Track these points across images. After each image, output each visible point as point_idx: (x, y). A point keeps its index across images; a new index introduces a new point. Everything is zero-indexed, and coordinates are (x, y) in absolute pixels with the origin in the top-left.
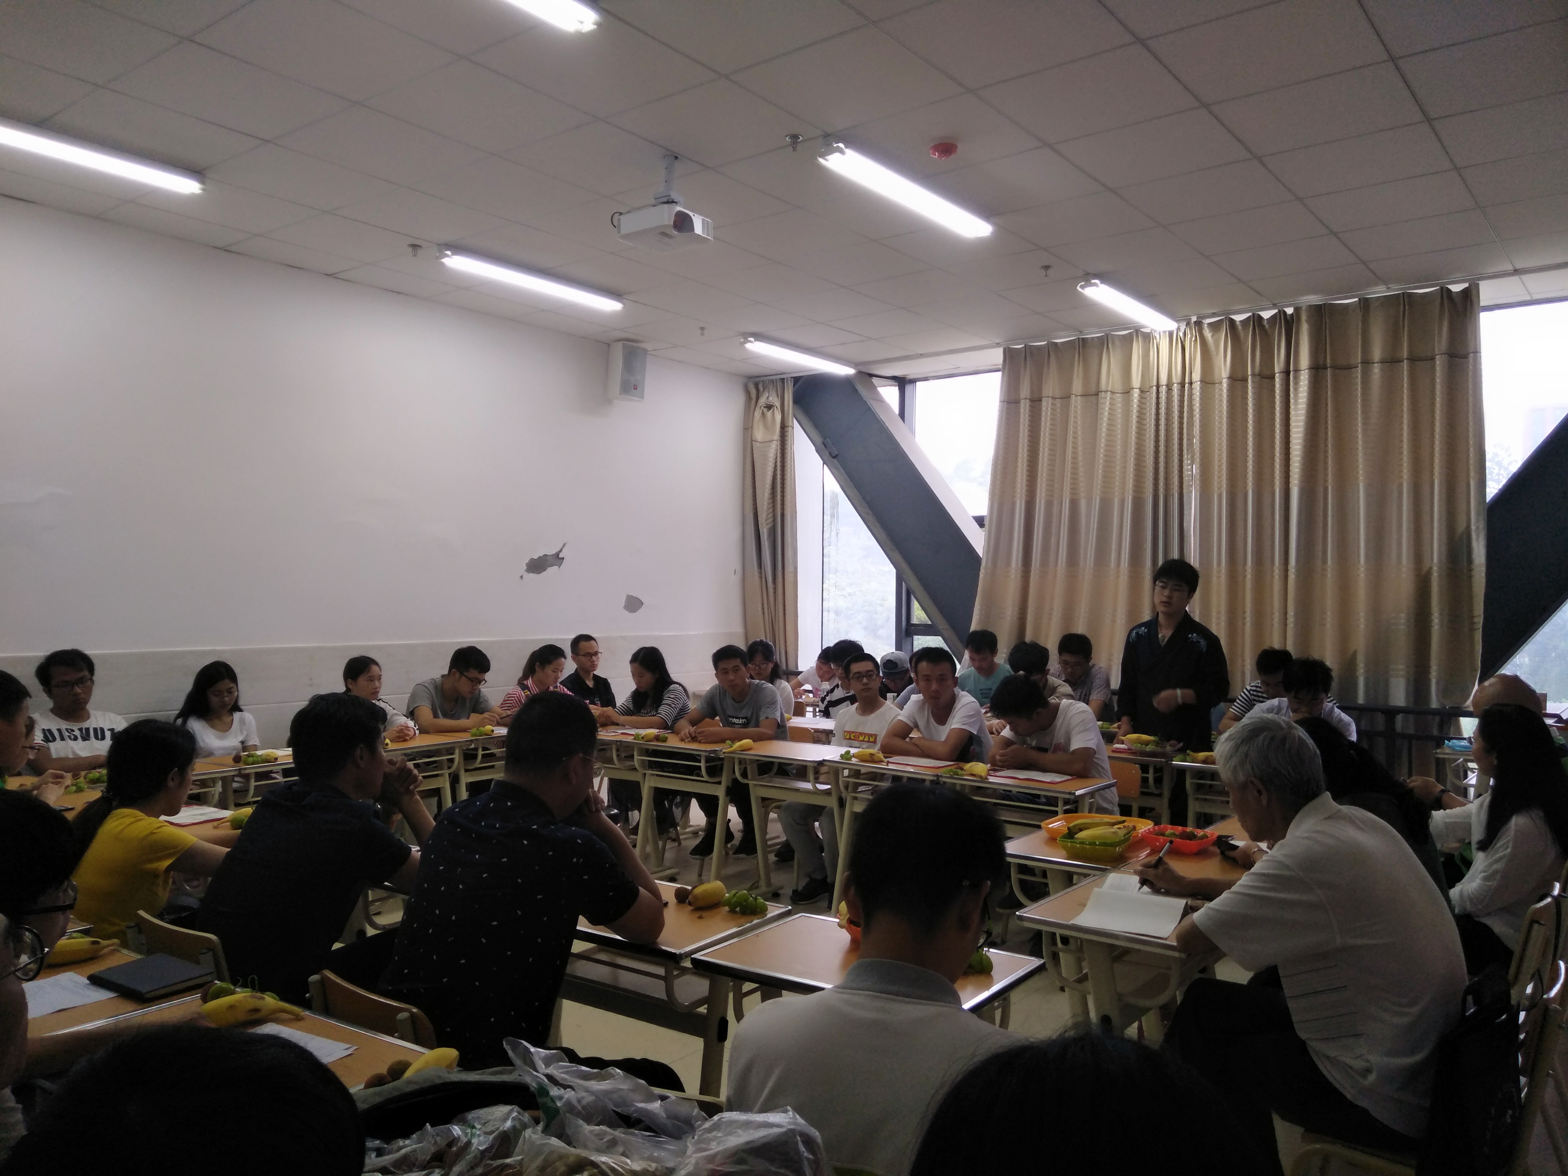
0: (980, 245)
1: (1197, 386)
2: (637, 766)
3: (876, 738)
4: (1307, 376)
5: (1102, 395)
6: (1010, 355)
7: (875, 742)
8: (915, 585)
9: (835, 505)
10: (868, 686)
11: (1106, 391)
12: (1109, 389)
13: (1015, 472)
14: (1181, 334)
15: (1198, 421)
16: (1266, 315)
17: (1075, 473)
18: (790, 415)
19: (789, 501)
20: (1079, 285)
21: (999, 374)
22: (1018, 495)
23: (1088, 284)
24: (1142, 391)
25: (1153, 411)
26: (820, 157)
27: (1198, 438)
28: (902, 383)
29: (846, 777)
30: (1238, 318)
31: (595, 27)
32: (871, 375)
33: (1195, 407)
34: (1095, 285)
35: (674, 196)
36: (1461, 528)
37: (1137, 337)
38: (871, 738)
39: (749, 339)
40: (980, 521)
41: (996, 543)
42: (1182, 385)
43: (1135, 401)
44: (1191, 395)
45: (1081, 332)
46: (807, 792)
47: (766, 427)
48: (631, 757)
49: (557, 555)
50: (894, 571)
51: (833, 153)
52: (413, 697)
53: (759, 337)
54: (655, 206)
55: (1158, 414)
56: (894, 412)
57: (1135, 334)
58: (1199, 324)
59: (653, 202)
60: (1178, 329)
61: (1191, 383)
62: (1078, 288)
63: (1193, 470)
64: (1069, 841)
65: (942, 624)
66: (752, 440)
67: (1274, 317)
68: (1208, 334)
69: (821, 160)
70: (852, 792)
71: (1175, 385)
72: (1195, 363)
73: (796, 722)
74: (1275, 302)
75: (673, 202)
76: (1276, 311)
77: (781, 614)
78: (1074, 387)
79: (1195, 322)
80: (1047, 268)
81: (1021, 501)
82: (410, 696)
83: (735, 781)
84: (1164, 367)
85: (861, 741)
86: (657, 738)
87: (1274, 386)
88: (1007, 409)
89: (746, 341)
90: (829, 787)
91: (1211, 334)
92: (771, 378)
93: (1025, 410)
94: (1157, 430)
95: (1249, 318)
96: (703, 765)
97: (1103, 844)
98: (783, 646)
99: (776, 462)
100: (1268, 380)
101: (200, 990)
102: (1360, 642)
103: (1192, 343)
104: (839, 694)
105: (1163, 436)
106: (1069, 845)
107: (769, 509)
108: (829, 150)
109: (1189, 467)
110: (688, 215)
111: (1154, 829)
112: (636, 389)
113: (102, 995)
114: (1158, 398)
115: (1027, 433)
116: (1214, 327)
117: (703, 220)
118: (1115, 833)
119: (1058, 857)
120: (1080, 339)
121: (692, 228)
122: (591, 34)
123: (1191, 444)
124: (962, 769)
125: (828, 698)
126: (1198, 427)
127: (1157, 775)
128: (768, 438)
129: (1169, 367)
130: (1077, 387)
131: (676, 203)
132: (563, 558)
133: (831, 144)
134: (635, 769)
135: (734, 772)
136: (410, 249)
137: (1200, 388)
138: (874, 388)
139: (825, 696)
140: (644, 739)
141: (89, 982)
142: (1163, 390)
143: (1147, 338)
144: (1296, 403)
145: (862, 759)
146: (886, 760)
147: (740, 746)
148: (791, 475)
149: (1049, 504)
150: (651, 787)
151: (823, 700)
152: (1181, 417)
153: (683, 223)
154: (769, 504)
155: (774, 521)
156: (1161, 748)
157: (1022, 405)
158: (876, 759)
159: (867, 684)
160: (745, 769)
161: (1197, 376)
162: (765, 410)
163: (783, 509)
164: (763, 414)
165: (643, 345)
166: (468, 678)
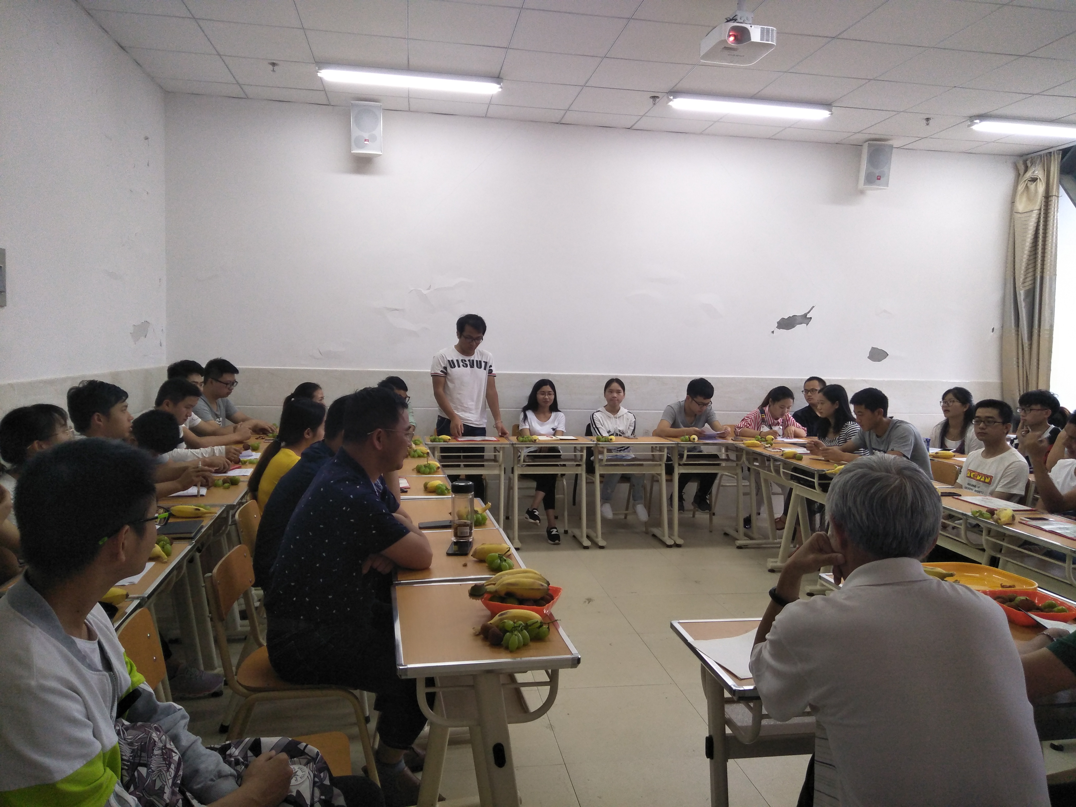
2: (782, 476)
3: (991, 480)
7: (990, 483)
18: (1056, 185)
19: (1049, 265)
38: (987, 478)
39: (975, 121)
47: (1029, 198)
49: (806, 315)
53: (983, 117)
66: (1015, 213)
77: (1035, 368)
85: (977, 480)
86: (795, 457)
89: (972, 123)
92: (1040, 153)
99: (1037, 229)
107: (1027, 273)
112: (880, 179)
117: (761, 28)
121: (749, 38)
124: (992, 512)
128: (1029, 209)
132: (811, 318)
136: (650, 101)
140: (786, 457)
148: (1052, 241)
150: (797, 495)
154: (1027, 268)
155: (1033, 283)
162: (1030, 183)
163: (1042, 272)
164: (1027, 187)
165: (890, 143)
166: (696, 402)
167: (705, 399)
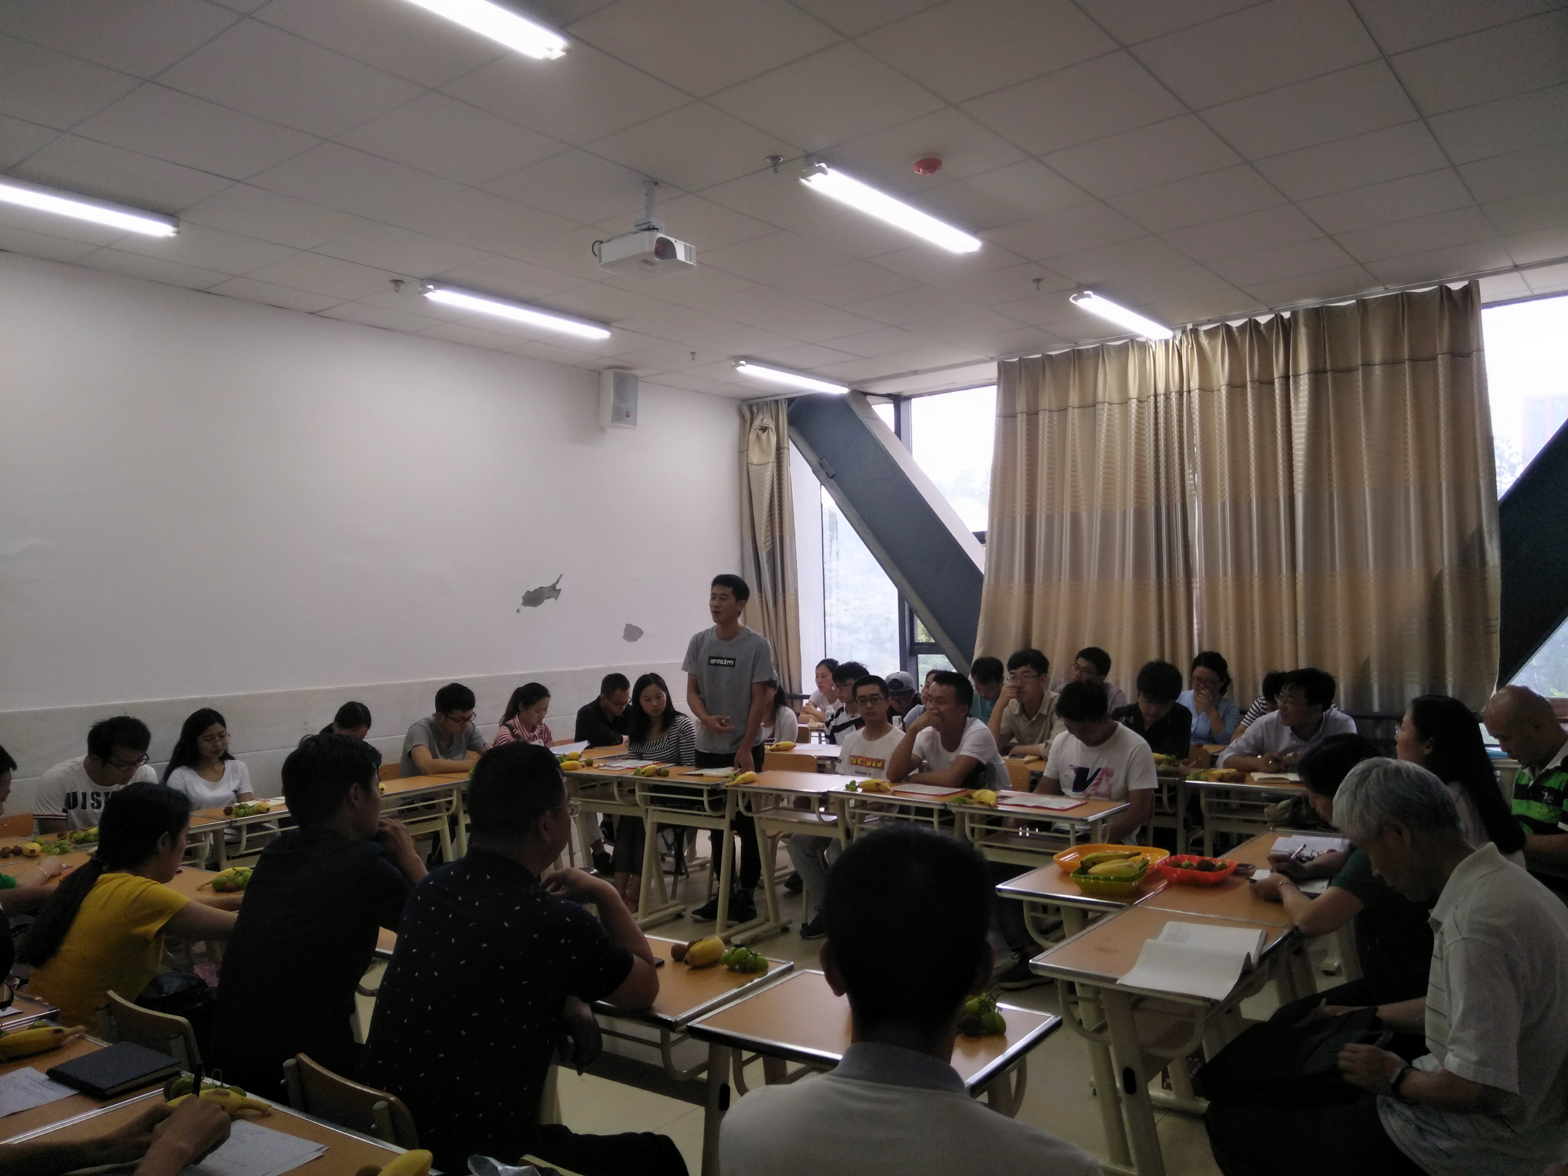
0: (969, 262)
1: (1195, 394)
2: (638, 802)
3: (883, 764)
4: (1307, 381)
5: (1100, 406)
6: (1005, 370)
7: (882, 768)
8: (917, 604)
9: (834, 523)
10: (872, 711)
11: (1103, 403)
12: (1107, 400)
13: (1014, 487)
14: (1177, 342)
15: (1198, 430)
16: (1263, 320)
17: (1074, 486)
18: (786, 437)
19: (787, 523)
20: (1072, 296)
21: (995, 387)
22: (1018, 511)
23: (1081, 295)
24: (1140, 401)
25: (1152, 420)
26: (802, 178)
27: (1199, 446)
28: (898, 400)
29: (852, 808)
30: (1235, 324)
31: (564, 54)
32: (866, 394)
33: (1194, 416)
34: (1088, 296)
35: (655, 223)
36: (1471, 528)
37: (1133, 346)
39: (741, 362)
40: (981, 537)
41: (997, 559)
42: (1180, 393)
43: (1134, 411)
44: (1190, 403)
45: (1075, 343)
46: (813, 824)
47: (761, 449)
48: (632, 791)
49: (554, 586)
50: (895, 591)
51: (815, 174)
52: (410, 738)
53: (751, 359)
54: (634, 233)
55: (1156, 424)
56: (890, 430)
57: (1130, 343)
58: (1195, 331)
59: (634, 229)
60: (1174, 337)
61: (1189, 392)
62: (1071, 299)
63: (1194, 479)
64: (1083, 876)
65: (946, 643)
66: (748, 464)
67: (1271, 321)
68: (1204, 341)
69: (803, 181)
70: (859, 824)
71: (1173, 394)
72: (1192, 371)
73: (801, 749)
74: (1272, 307)
75: (654, 229)
76: (1273, 315)
77: (783, 638)
78: (1071, 398)
79: (1191, 330)
80: (1038, 281)
81: (1021, 516)
82: (407, 737)
83: (739, 813)
84: (1161, 376)
85: (867, 770)
86: (658, 773)
87: (1274, 391)
88: (1004, 423)
89: (737, 365)
90: (835, 818)
91: (1207, 341)
92: (765, 400)
93: (1022, 424)
94: (1157, 440)
95: (1245, 323)
96: (705, 799)
97: (1118, 879)
98: (786, 670)
99: (773, 484)
100: (1267, 385)
101: (164, 1083)
102: (1372, 649)
103: (1189, 351)
104: (844, 718)
105: (1162, 446)
106: (1083, 880)
107: (767, 532)
108: (809, 169)
109: (1191, 476)
110: (669, 241)
111: (1170, 860)
112: (628, 416)
113: (62, 1092)
114: (1156, 407)
115: (1024, 447)
116: (1210, 334)
117: (685, 246)
118: (1130, 866)
119: (1071, 894)
120: (1075, 352)
121: (674, 255)
122: (559, 60)
123: (1192, 454)
124: (971, 797)
125: (833, 723)
126: (1198, 435)
127: (1170, 794)
128: (763, 461)
129: (1166, 374)
130: (1074, 398)
131: (657, 229)
132: (560, 590)
133: (812, 164)
134: (636, 805)
135: (738, 805)
136: (393, 285)
137: (1199, 396)
138: (869, 406)
139: (831, 720)
140: (645, 775)
141: (48, 1078)
142: (1161, 399)
143: (1143, 347)
144: (1297, 408)
145: (867, 788)
146: (893, 789)
147: (743, 779)
148: (788, 497)
149: (1050, 520)
150: (654, 823)
151: (828, 724)
152: (1180, 426)
153: (665, 249)
154: (767, 527)
155: (773, 543)
156: (1175, 766)
157: (1019, 419)
158: (882, 789)
159: (871, 708)
160: (749, 802)
161: (1195, 384)
162: (760, 432)
163: (781, 531)
164: (758, 436)
165: (634, 372)
166: (453, 719)
167: (464, 711)
